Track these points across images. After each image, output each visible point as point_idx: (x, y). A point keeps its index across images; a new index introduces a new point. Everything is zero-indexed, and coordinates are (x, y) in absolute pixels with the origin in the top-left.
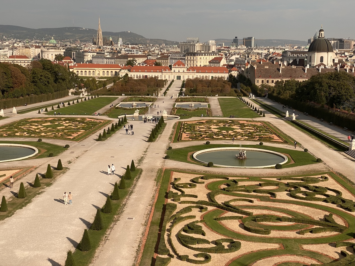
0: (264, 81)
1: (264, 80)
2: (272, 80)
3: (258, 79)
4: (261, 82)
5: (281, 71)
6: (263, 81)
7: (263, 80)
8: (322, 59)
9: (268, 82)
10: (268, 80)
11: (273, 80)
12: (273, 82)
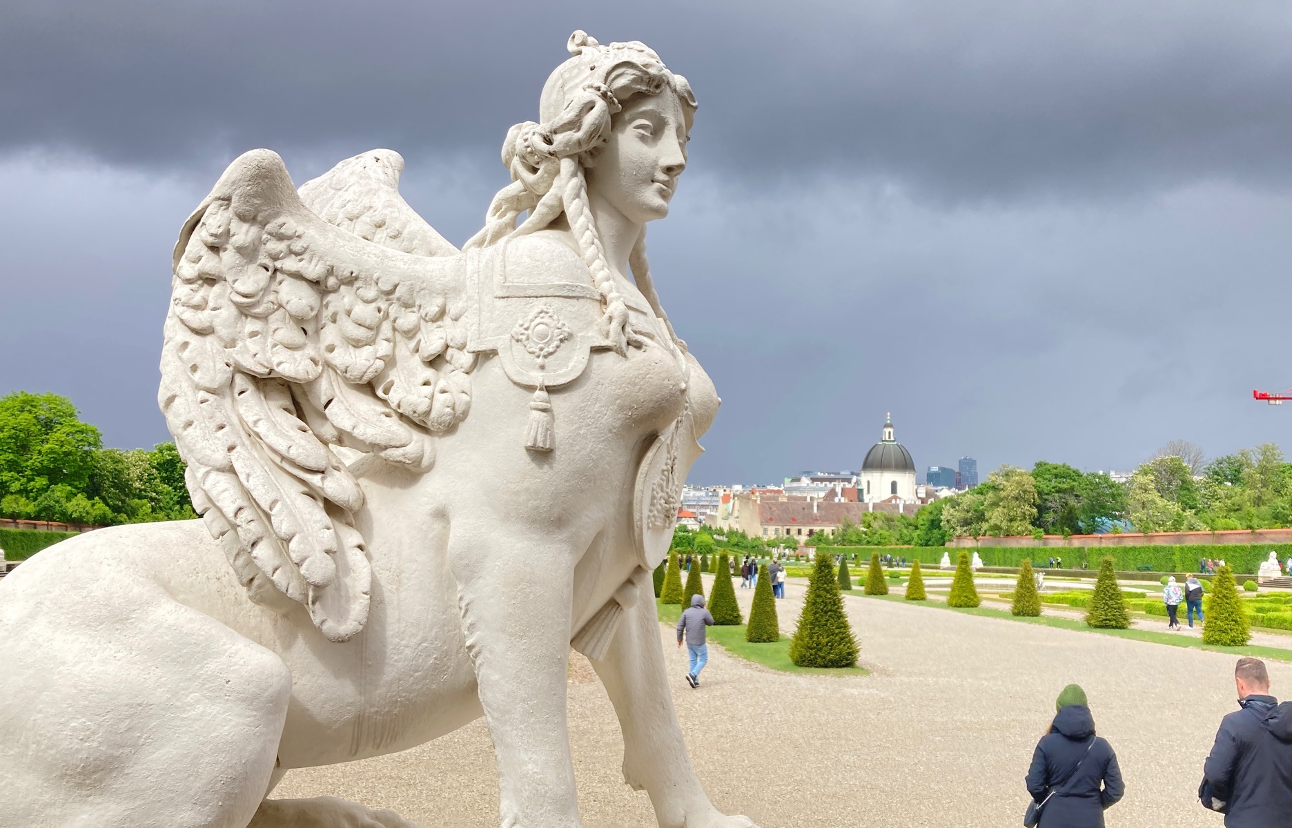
0: (780, 531)
1: (780, 527)
2: (797, 528)
3: (766, 527)
4: (773, 532)
5: (815, 508)
6: (777, 530)
7: (777, 527)
8: (894, 486)
9: (788, 532)
10: (788, 527)
11: (800, 528)
12: (799, 532)
